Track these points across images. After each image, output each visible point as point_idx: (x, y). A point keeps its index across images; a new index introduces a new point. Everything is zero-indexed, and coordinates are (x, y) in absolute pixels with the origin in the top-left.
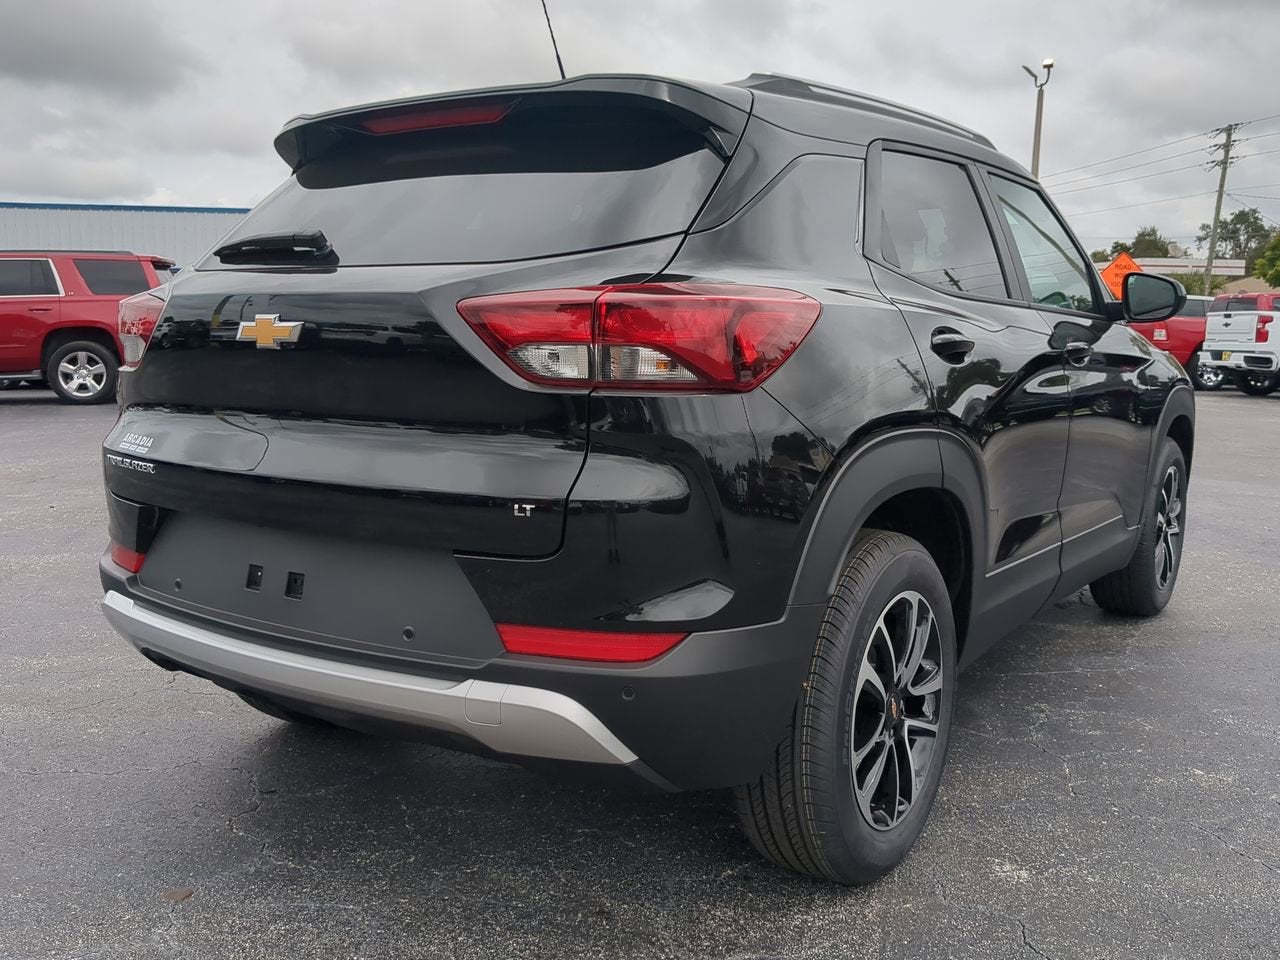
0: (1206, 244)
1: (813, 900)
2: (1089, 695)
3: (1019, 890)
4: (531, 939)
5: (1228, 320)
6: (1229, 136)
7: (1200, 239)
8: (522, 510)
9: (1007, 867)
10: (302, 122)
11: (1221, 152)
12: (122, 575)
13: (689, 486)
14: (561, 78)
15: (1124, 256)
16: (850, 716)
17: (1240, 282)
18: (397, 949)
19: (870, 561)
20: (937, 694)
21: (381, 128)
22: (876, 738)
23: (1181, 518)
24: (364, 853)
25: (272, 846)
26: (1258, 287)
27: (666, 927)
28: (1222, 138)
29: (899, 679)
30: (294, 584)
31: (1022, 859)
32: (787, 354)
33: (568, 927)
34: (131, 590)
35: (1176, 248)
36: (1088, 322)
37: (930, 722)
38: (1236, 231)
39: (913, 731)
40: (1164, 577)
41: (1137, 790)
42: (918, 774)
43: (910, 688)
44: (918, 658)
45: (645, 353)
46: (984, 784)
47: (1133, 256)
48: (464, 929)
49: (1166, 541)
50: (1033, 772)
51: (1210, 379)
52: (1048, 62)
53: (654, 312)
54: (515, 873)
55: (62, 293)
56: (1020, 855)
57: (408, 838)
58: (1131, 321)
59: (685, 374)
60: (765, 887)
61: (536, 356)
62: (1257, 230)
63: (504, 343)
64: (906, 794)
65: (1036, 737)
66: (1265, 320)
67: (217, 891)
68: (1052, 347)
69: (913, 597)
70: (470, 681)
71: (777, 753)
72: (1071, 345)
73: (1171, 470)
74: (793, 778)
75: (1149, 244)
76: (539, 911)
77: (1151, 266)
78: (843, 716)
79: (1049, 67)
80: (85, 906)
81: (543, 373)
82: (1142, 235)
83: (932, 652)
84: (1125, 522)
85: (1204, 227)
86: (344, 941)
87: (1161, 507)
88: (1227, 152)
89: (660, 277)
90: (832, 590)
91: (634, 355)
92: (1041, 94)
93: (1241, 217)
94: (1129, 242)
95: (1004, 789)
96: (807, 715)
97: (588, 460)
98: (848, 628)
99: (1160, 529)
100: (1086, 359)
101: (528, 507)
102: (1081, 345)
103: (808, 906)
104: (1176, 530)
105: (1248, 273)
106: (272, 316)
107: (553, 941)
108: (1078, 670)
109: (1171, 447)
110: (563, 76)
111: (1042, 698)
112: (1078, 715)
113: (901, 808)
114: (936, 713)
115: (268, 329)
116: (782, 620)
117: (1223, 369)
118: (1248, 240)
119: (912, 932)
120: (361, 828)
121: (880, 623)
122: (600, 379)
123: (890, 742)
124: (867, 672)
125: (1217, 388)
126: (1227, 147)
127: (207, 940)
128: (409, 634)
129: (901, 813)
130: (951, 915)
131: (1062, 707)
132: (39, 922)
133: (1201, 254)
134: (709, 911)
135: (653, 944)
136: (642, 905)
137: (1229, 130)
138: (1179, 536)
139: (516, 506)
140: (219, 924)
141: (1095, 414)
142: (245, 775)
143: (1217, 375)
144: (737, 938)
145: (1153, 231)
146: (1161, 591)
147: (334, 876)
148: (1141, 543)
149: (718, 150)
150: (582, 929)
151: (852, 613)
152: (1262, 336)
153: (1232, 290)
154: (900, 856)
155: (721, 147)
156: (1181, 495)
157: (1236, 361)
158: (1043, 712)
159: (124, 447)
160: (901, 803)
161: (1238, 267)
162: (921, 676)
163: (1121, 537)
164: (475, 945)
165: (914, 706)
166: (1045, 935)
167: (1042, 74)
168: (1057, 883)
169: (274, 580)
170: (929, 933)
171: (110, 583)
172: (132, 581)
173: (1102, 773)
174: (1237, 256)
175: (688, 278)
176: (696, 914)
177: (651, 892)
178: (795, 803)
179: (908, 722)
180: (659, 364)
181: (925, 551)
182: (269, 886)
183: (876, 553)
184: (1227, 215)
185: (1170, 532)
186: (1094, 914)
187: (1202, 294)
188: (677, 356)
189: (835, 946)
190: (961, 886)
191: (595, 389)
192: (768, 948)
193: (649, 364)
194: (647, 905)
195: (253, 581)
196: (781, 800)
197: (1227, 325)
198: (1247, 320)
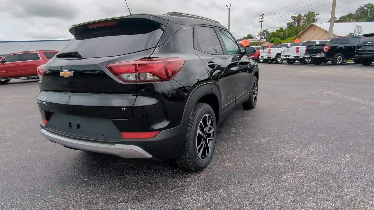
0: (259, 36)
1: (191, 175)
2: (242, 125)
3: (230, 168)
4: (135, 190)
5: (264, 50)
6: (262, 16)
7: (258, 35)
8: (123, 109)
9: (228, 163)
10: (74, 26)
11: (261, 19)
12: (44, 125)
13: (158, 101)
14: (130, 14)
15: (245, 39)
16: (196, 141)
17: (265, 43)
18: (108, 197)
19: (198, 110)
20: (213, 132)
21: (90, 27)
22: (202, 143)
23: (257, 90)
24: (102, 175)
25: (83, 176)
26: (268, 44)
27: (163, 184)
28: (261, 17)
29: (206, 131)
30: (79, 126)
31: (230, 161)
32: (180, 69)
33: (143, 187)
34: (46, 129)
35: (254, 37)
36: (239, 56)
37: (212, 138)
38: (264, 34)
39: (209, 140)
40: (254, 101)
41: (251, 144)
42: (210, 148)
43: (208, 132)
44: (209, 126)
45: (148, 74)
46: (223, 146)
47: (247, 39)
48: (122, 190)
49: (255, 95)
50: (232, 143)
51: (261, 61)
52: (230, 4)
53: (150, 65)
54: (133, 176)
55: (41, 59)
56: (230, 160)
57: (111, 171)
58: (247, 55)
59: (156, 78)
60: (182, 173)
61: (124, 76)
62: (268, 33)
63: (117, 74)
64: (208, 152)
65: (233, 135)
66: (270, 50)
67: (70, 188)
68: (232, 62)
69: (207, 115)
70: (116, 144)
71: (182, 150)
72: (235, 62)
73: (255, 82)
74: (185, 154)
75: (250, 37)
76: (137, 184)
77: (250, 41)
78: (194, 142)
79: (230, 5)
80: (41, 195)
81: (126, 79)
82: (248, 35)
83: (212, 124)
84: (247, 93)
85: (259, 33)
86: (97, 196)
87: (254, 89)
88: (262, 20)
89: (150, 58)
90: (190, 118)
91: (146, 75)
92: (229, 10)
93: (265, 31)
94: (246, 37)
95: (227, 147)
96: (187, 142)
97: (137, 98)
98: (194, 124)
99: (253, 93)
100: (238, 64)
101: (125, 108)
102: (237, 61)
103: (190, 176)
104: (256, 92)
105: (267, 41)
106: (67, 70)
107: (140, 191)
108: (240, 121)
109: (255, 77)
110: (131, 14)
111: (234, 127)
112: (240, 130)
113: (207, 155)
114: (213, 136)
115: (66, 74)
116: (180, 125)
117: (263, 59)
118: (266, 35)
119: (210, 179)
120: (102, 170)
121: (201, 122)
122: (138, 80)
123: (204, 143)
124: (199, 132)
125: (262, 62)
126: (262, 18)
127: (68, 200)
128: (103, 135)
129: (207, 156)
130: (217, 175)
131: (237, 128)
132: (30, 200)
133: (259, 38)
134: (171, 180)
135: (160, 188)
136: (158, 180)
137: (262, 15)
138: (257, 93)
139: (122, 108)
140: (70, 195)
141: (242, 72)
142: (78, 161)
143: (262, 60)
144: (176, 185)
145: (250, 34)
146: (254, 103)
147: (95, 181)
148: (250, 96)
149: (162, 29)
150: (146, 187)
151: (195, 121)
152: (269, 53)
153: (264, 45)
154: (208, 164)
155: (162, 28)
156: (257, 86)
157: (265, 58)
158: (234, 130)
159: (40, 99)
160: (207, 154)
161: (265, 40)
162: (210, 129)
163: (247, 95)
164: (124, 194)
165: (209, 136)
166: (234, 177)
167: (229, 6)
168: (237, 166)
169: (74, 126)
170: (213, 179)
171: (42, 127)
172: (46, 126)
173: (244, 141)
174: (265, 38)
175: (158, 57)
176: (169, 181)
177: (160, 177)
178: (186, 159)
179: (208, 139)
180: (151, 76)
181: (210, 106)
182: (82, 185)
183: (200, 108)
184: (262, 31)
185: (255, 93)
186: (243, 171)
187: (259, 46)
188: (154, 74)
189: (195, 184)
190: (219, 168)
191: (137, 82)
192: (182, 187)
193: (149, 76)
194: (159, 180)
195: (70, 126)
196: (183, 158)
197: (263, 51)
198: (267, 50)
